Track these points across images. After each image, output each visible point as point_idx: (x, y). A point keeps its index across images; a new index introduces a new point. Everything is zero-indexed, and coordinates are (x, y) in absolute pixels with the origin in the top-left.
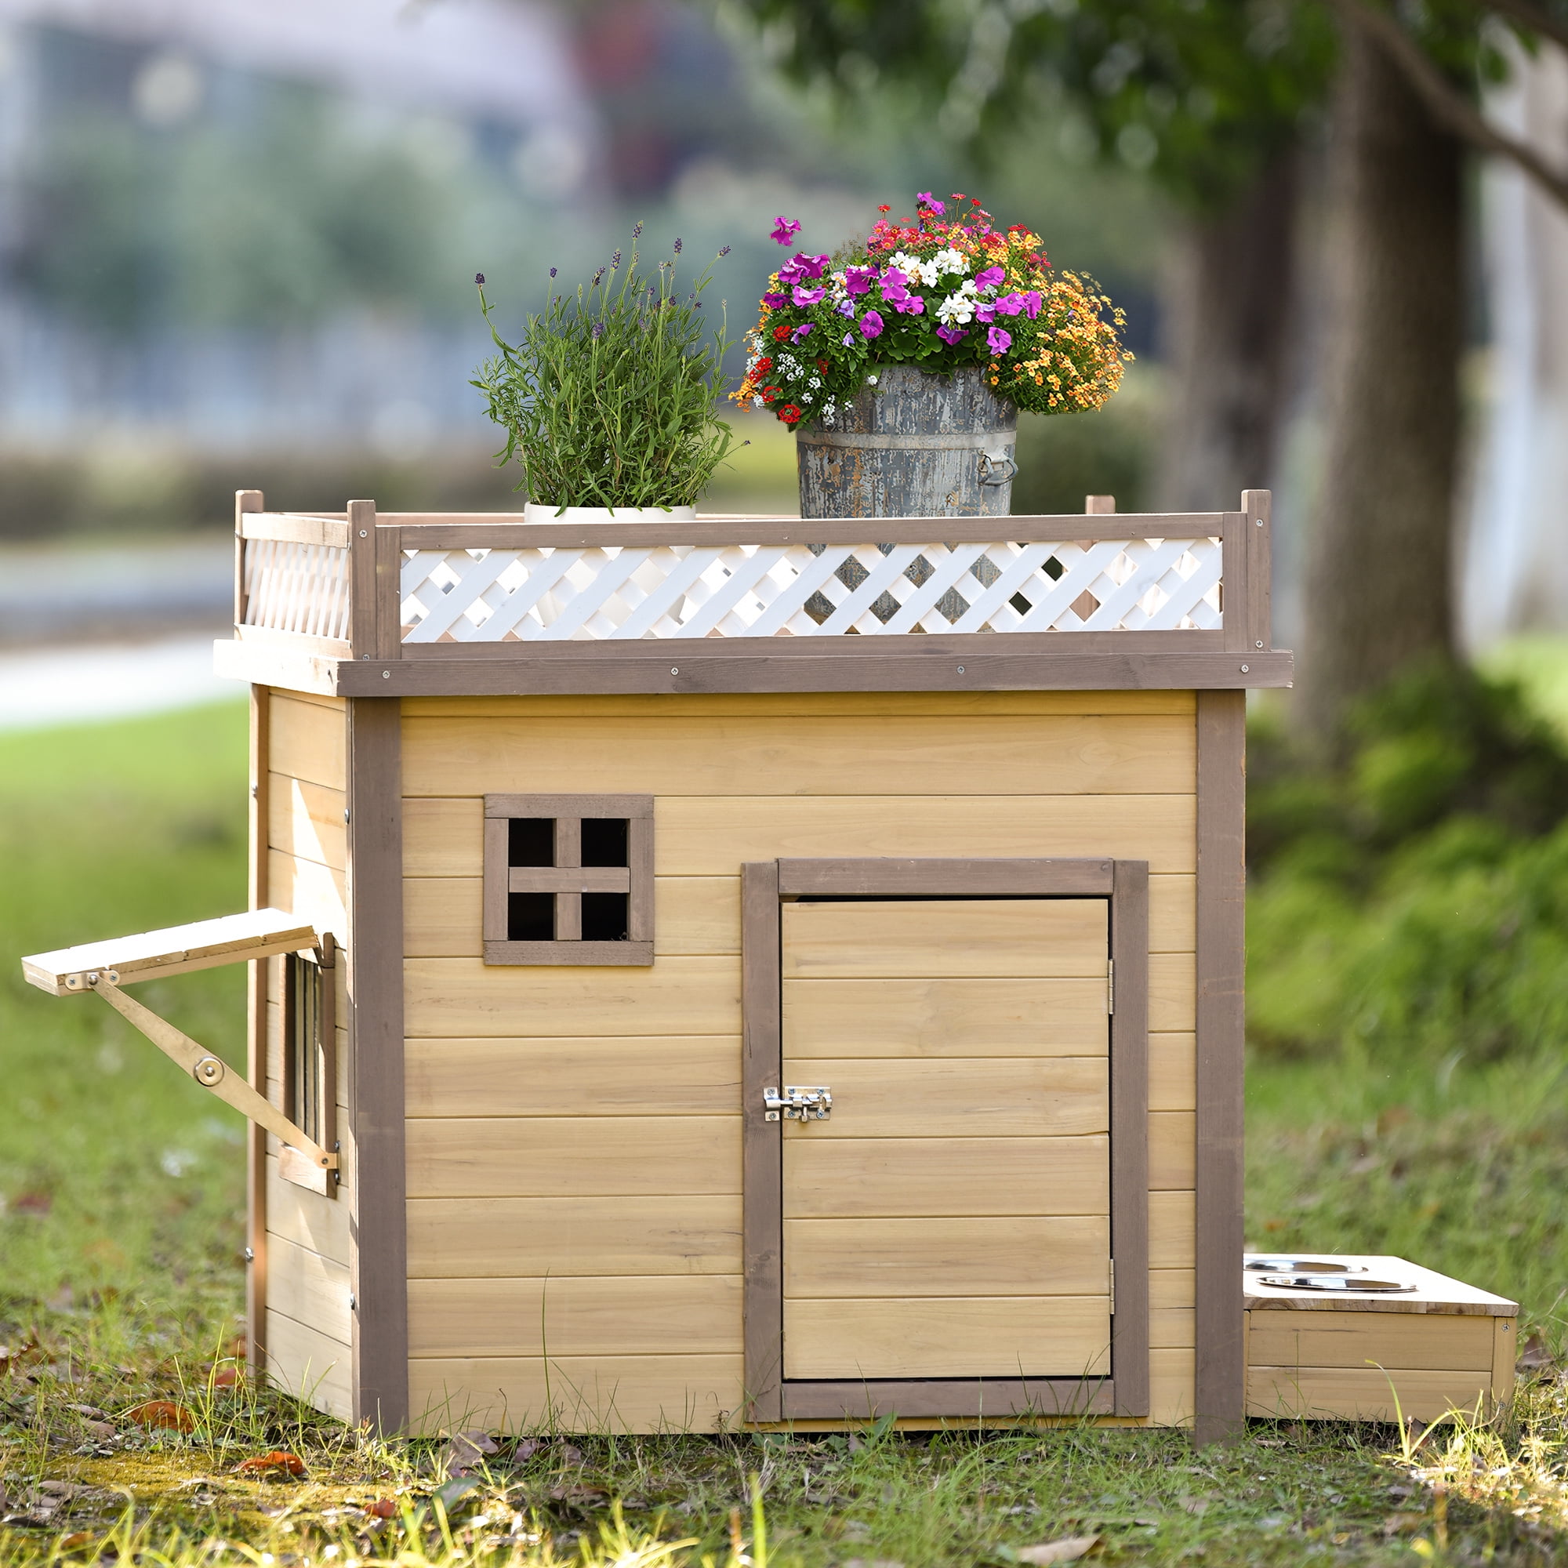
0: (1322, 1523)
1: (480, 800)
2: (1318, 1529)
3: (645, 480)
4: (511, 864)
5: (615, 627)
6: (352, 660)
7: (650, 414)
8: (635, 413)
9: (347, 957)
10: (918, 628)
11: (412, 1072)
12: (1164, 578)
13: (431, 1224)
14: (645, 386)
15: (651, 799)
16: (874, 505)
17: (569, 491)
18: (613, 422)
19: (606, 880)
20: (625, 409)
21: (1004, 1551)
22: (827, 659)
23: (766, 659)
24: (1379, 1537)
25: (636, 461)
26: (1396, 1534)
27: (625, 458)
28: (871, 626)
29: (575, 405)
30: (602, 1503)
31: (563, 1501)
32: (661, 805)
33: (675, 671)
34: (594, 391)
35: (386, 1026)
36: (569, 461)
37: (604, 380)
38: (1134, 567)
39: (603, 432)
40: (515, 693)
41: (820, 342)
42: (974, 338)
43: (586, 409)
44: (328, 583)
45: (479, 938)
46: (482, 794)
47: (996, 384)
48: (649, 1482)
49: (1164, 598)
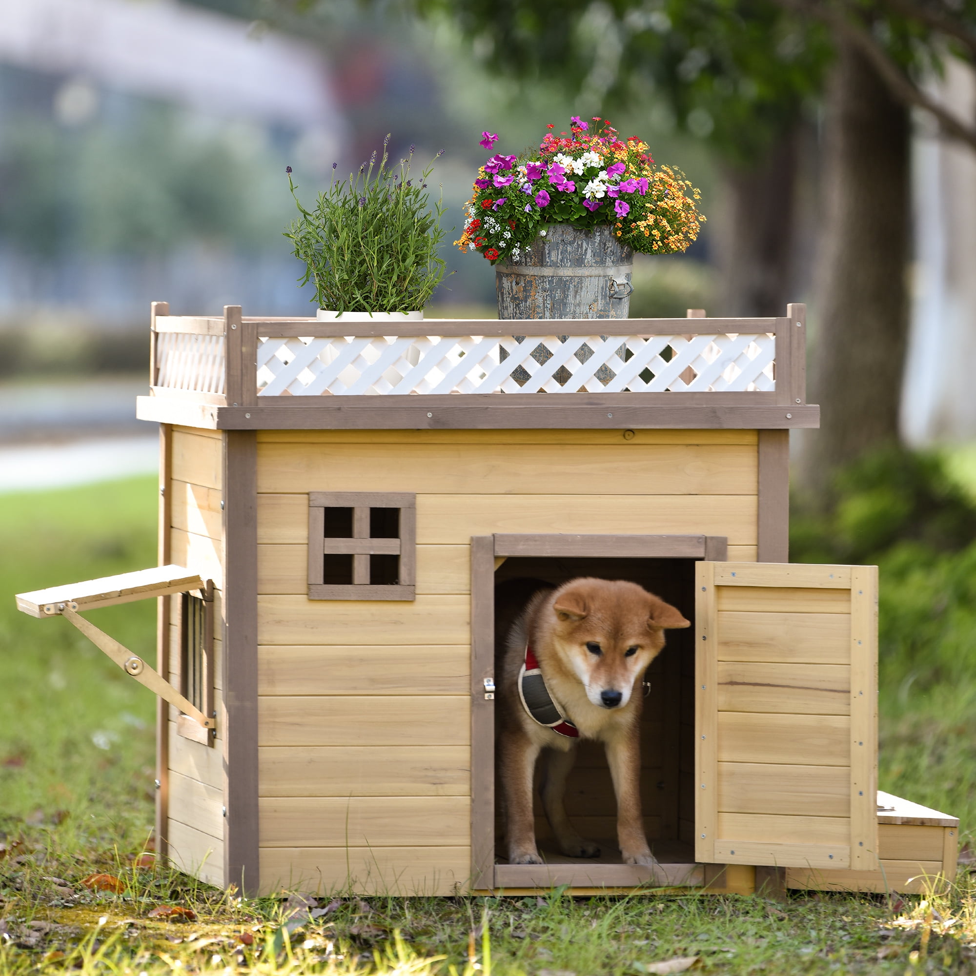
0: (837, 951)
1: (306, 496)
2: (836, 954)
3: (392, 295)
4: (326, 536)
5: (391, 387)
6: (226, 406)
7: (395, 254)
8: (385, 253)
9: (222, 594)
10: (583, 389)
11: (262, 667)
12: (738, 359)
13: (274, 763)
14: (392, 236)
15: (414, 496)
16: (544, 311)
17: (344, 302)
18: (372, 258)
19: (385, 546)
20: (379, 251)
21: (638, 965)
22: (525, 408)
23: (487, 408)
24: (874, 960)
25: (386, 283)
26: (885, 958)
27: (379, 281)
28: (554, 388)
29: (348, 248)
30: (383, 936)
31: (359, 935)
32: (420, 500)
33: (430, 415)
34: (360, 240)
35: (246, 637)
36: (344, 283)
37: (366, 233)
38: (719, 352)
39: (365, 265)
40: (329, 428)
41: (510, 210)
42: (607, 207)
43: (355, 251)
44: (211, 359)
45: (305, 583)
46: (307, 491)
47: (619, 235)
48: (412, 924)
49: (738, 371)
